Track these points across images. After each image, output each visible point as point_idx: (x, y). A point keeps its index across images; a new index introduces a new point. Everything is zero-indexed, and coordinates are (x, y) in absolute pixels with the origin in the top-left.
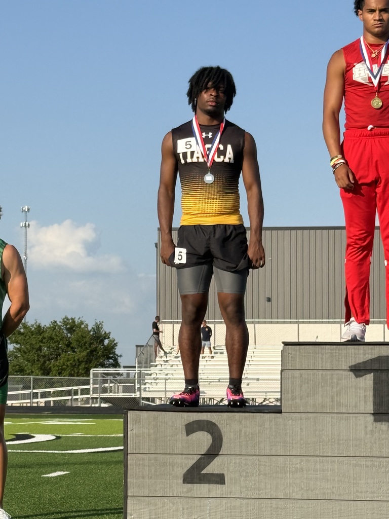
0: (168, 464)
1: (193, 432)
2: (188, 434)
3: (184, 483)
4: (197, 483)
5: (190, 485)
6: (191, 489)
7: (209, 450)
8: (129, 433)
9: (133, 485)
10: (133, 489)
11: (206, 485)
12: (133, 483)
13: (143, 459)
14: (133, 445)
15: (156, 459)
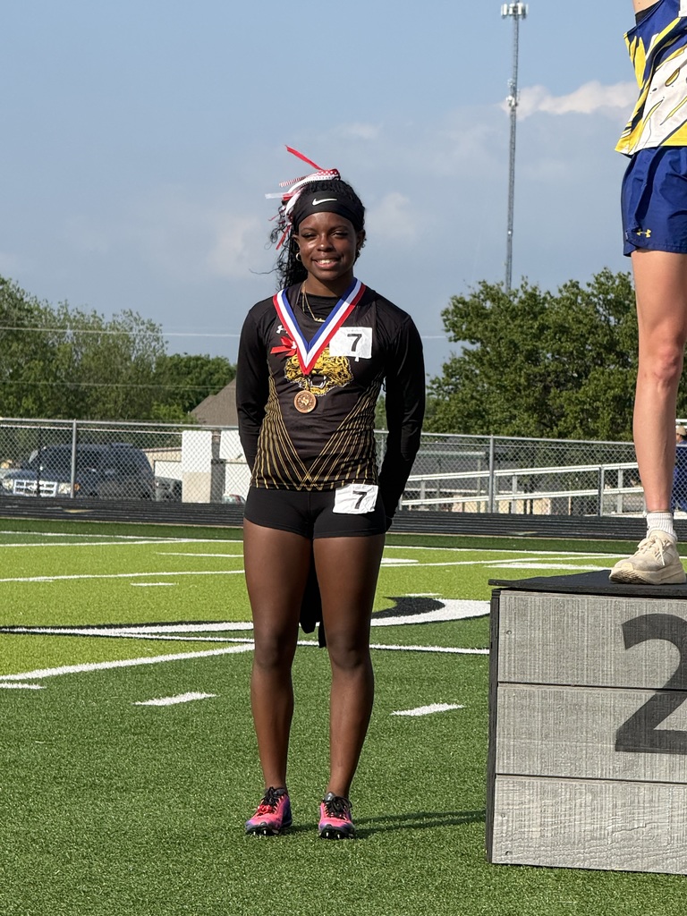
0: (584, 707)
1: (640, 640)
2: (628, 646)
3: (617, 750)
4: (645, 751)
5: (630, 756)
6: (633, 765)
7: (673, 679)
8: (501, 637)
9: (509, 750)
10: (508, 758)
11: (666, 757)
12: (509, 746)
13: (531, 696)
14: (510, 665)
15: (558, 696)
